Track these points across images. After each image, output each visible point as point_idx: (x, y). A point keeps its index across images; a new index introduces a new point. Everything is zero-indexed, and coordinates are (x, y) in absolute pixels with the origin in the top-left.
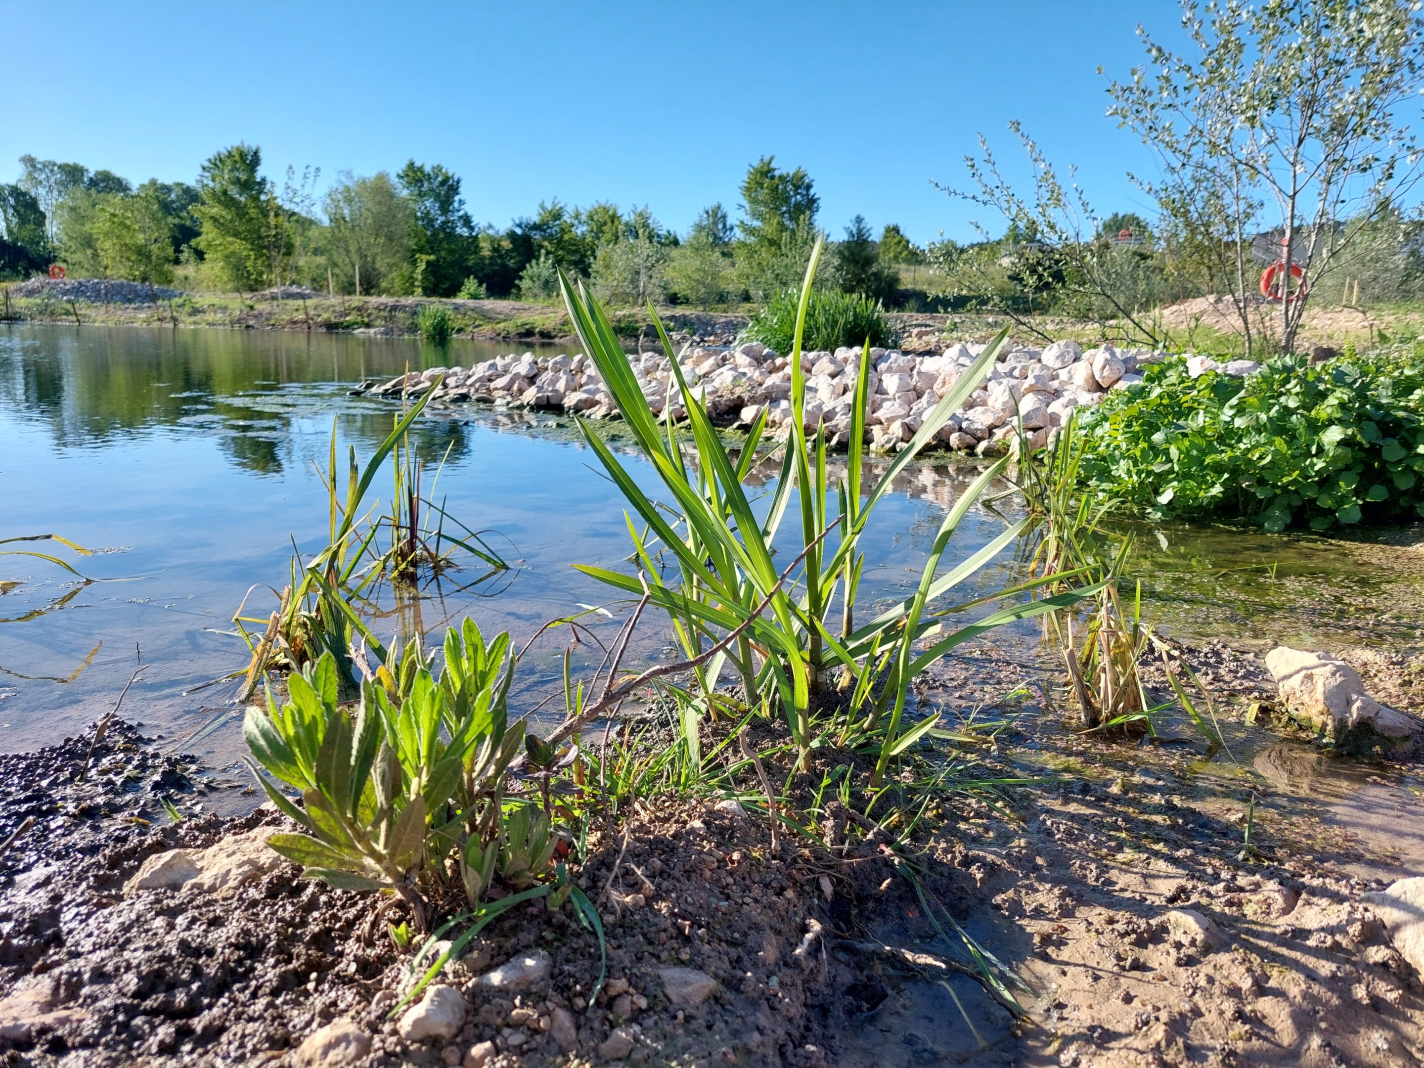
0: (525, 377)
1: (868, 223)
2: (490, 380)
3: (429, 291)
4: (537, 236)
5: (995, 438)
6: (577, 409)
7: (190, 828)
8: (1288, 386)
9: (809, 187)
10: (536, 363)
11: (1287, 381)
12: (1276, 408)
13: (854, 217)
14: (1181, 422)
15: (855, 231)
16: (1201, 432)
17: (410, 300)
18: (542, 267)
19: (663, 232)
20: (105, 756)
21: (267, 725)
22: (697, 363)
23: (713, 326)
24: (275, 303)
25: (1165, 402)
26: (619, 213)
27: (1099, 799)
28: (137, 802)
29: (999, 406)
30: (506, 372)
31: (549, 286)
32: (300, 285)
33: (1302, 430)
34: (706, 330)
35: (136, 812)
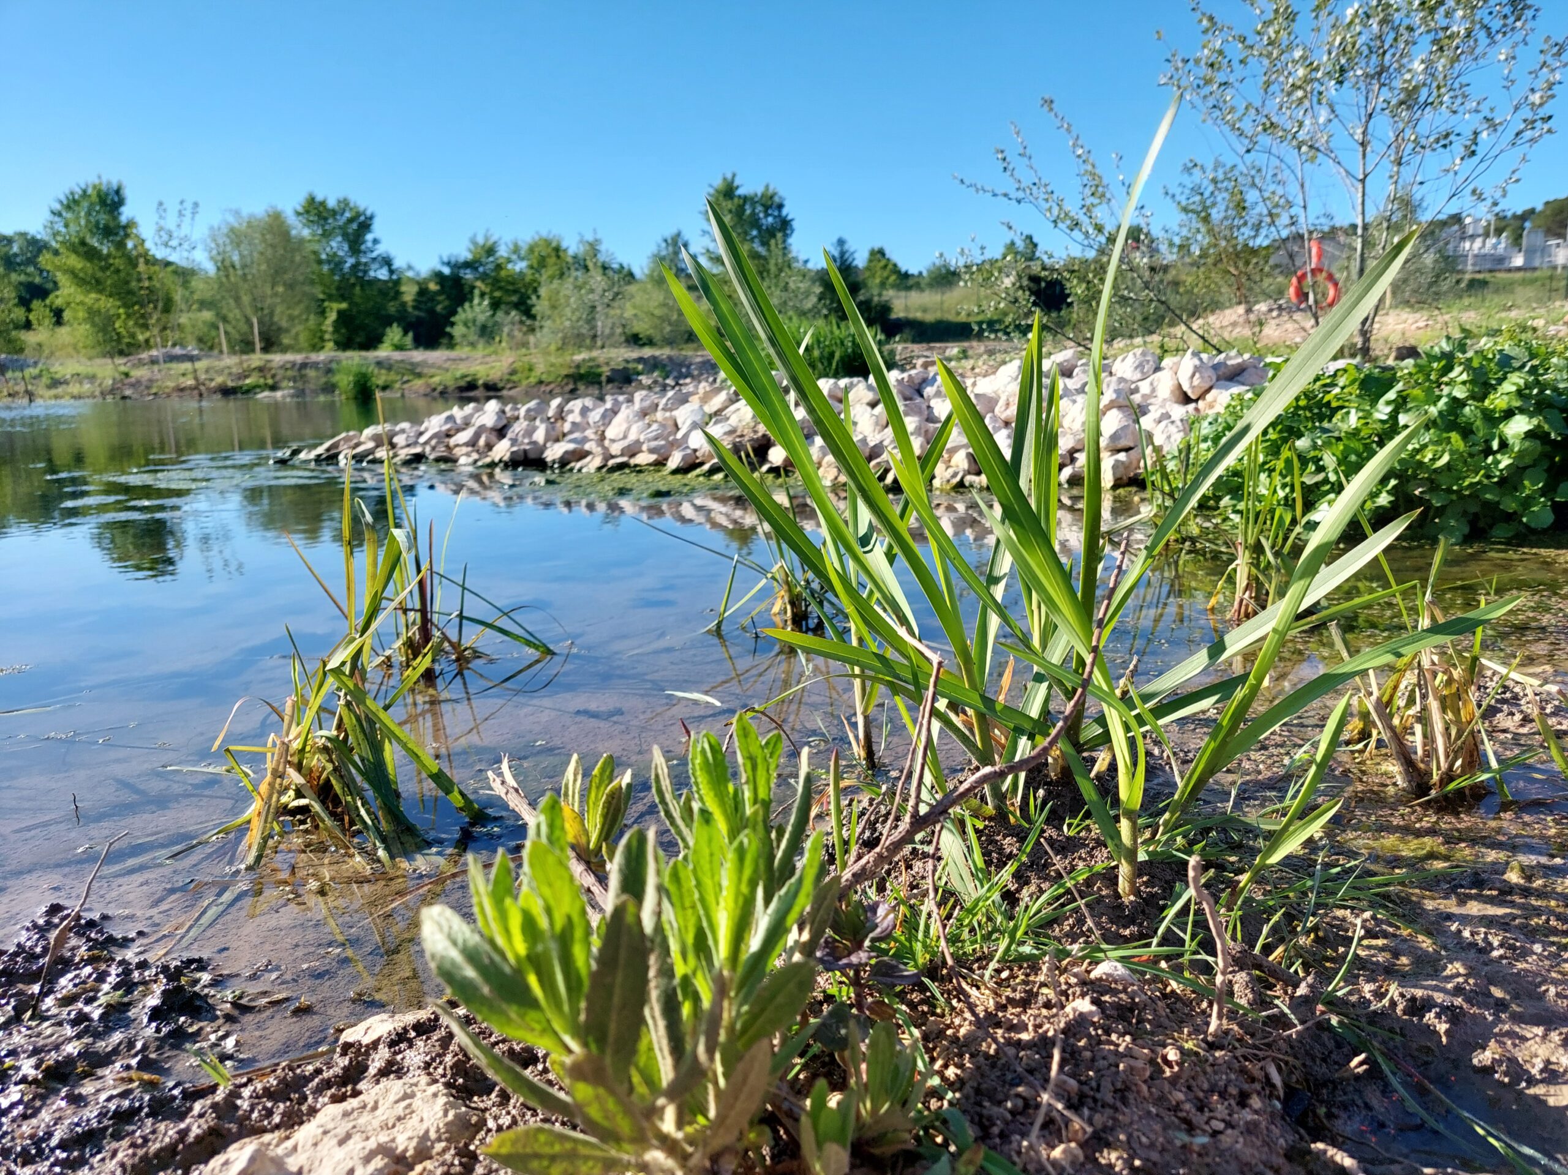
0: (493, 429)
1: (851, 246)
2: (449, 436)
3: (344, 345)
4: (468, 275)
5: (1078, 464)
6: (564, 462)
7: (255, 1096)
8: (1452, 375)
9: (780, 206)
10: (503, 412)
11: (1448, 368)
12: (1444, 400)
13: (835, 240)
14: (1326, 425)
15: (836, 254)
16: (1355, 433)
17: (321, 357)
18: (477, 309)
19: (615, 266)
20: (63, 973)
21: (474, 939)
22: (705, 399)
23: (688, 367)
24: (156, 368)
25: (1302, 403)
26: (564, 245)
27: (1502, 892)
28: (131, 1044)
29: (1077, 426)
30: (467, 424)
31: (487, 332)
32: (183, 346)
33: (1478, 423)
34: (680, 372)
35: (134, 1062)
